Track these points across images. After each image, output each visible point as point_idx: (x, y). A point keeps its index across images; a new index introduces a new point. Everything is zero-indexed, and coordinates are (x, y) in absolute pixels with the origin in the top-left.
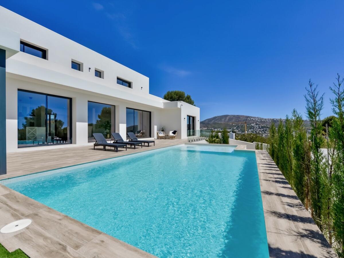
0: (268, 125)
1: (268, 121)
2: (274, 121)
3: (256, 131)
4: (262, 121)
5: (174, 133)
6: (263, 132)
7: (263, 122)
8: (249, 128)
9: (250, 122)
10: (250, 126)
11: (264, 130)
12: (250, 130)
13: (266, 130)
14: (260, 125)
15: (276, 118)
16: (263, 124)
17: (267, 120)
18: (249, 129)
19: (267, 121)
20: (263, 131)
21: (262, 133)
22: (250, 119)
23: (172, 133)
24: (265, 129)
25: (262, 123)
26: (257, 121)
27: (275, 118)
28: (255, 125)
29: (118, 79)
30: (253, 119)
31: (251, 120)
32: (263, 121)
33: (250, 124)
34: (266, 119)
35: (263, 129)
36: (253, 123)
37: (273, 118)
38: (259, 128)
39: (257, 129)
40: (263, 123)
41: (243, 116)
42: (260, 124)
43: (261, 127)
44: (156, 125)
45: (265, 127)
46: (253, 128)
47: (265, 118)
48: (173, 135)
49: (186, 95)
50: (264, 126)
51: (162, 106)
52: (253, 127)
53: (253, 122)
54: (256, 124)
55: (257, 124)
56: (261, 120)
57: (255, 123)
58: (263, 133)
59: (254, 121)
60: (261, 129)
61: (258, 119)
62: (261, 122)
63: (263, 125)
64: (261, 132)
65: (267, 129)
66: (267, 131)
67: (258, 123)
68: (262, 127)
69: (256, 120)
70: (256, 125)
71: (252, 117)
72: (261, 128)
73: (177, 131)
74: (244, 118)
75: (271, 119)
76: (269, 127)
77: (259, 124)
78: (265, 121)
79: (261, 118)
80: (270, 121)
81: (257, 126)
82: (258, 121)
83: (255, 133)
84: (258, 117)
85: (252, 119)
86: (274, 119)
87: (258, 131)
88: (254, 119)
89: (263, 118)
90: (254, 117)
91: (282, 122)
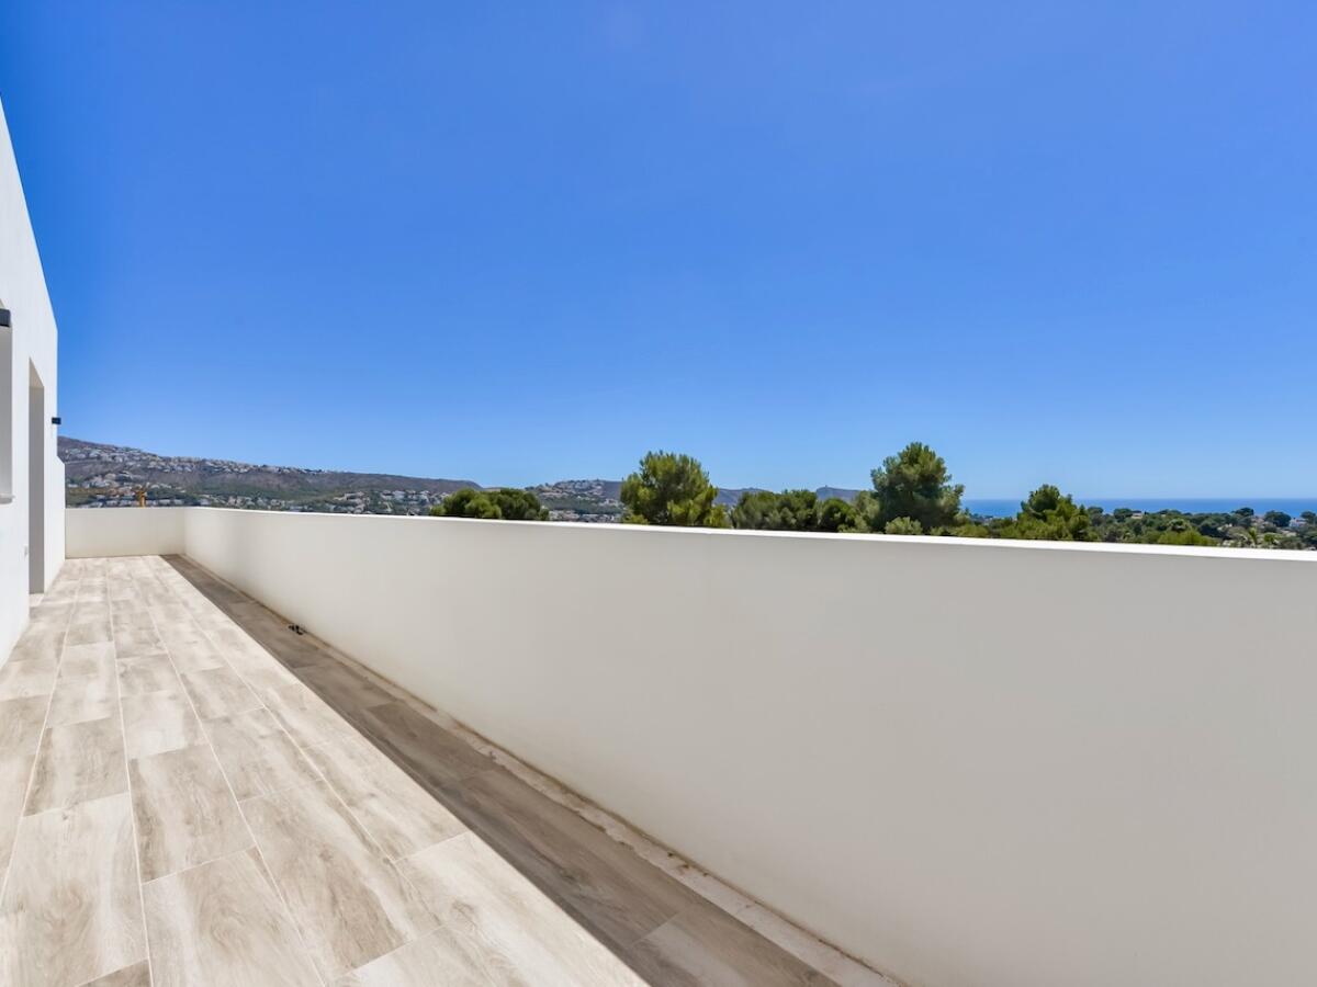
1: (180, 468)
2: (205, 470)
7: (154, 469)
9: (87, 468)
15: (215, 459)
16: (154, 482)
17: (172, 463)
19: (173, 469)
22: (84, 456)
25: (149, 476)
26: (126, 467)
28: (116, 484)
30: (99, 457)
31: (88, 457)
32: (152, 465)
34: (167, 460)
36: (103, 475)
37: (201, 458)
40: (157, 474)
46: (101, 497)
47: (162, 452)
50: (164, 491)
53: (100, 468)
54: (122, 480)
56: (147, 462)
57: (114, 475)
59: (106, 463)
61: (131, 457)
62: (146, 469)
63: (154, 486)
65: (177, 501)
67: (128, 475)
69: (120, 459)
70: (122, 485)
71: (94, 446)
75: (190, 461)
77: (136, 481)
78: (164, 468)
79: (145, 455)
80: (188, 469)
82: (131, 464)
84: (127, 449)
85: (94, 453)
86: (204, 461)
88: (106, 456)
89: (154, 456)
90: (104, 448)
91: (238, 473)
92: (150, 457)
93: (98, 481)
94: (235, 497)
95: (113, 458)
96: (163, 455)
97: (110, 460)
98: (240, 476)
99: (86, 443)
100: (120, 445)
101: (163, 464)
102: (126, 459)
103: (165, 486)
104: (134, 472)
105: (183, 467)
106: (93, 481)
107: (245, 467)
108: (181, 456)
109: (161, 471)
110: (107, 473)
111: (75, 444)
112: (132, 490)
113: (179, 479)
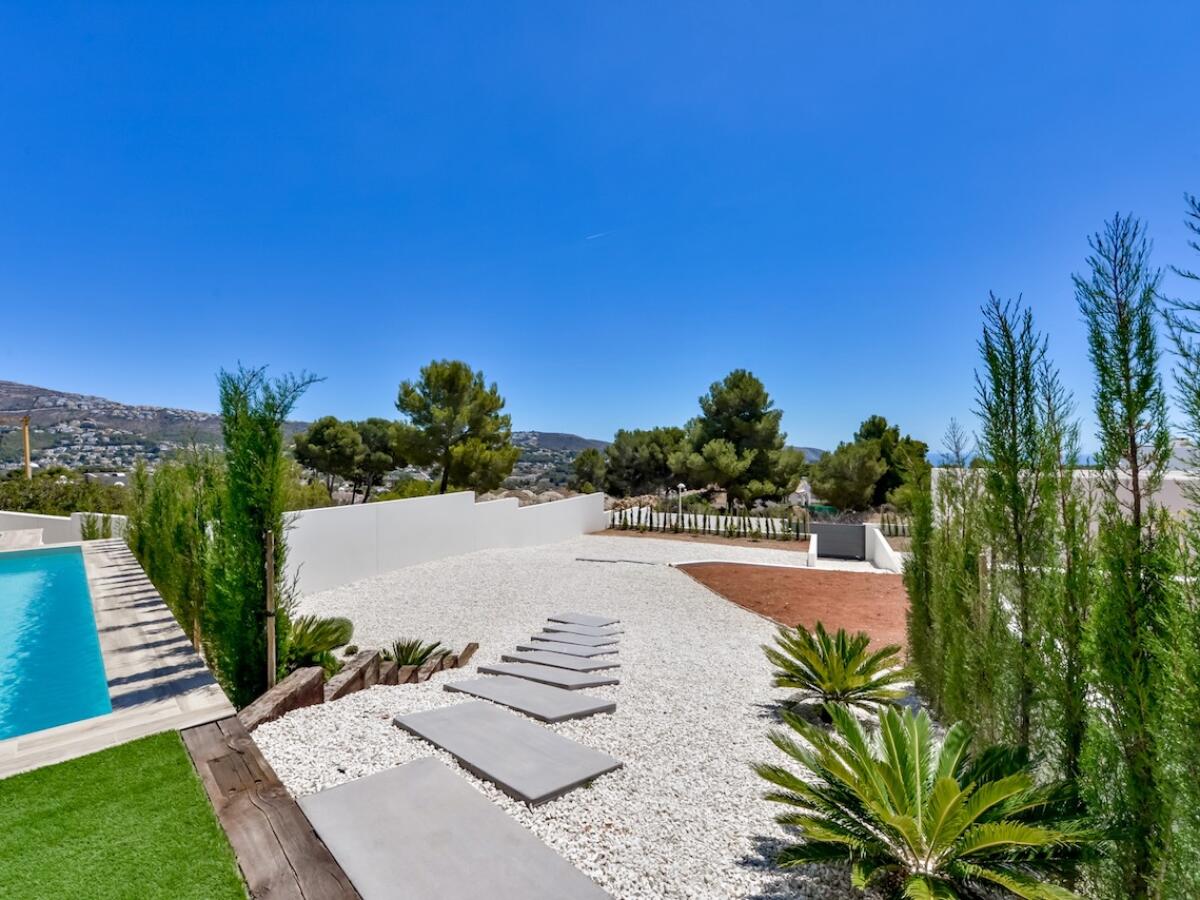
0: (140, 432)
1: (142, 417)
2: (166, 418)
3: (82, 458)
4: (111, 414)
6: (118, 459)
7: (118, 417)
8: (42, 444)
9: (53, 415)
10: (53, 432)
11: (122, 450)
12: (50, 452)
13: (131, 453)
14: (104, 433)
15: (175, 407)
16: (116, 429)
17: (135, 412)
18: (44, 449)
19: (135, 417)
20: (120, 454)
21: (114, 463)
22: (50, 404)
24: (129, 447)
25: (112, 423)
26: (90, 414)
27: (168, 407)
28: (81, 430)
31: (55, 405)
32: (116, 413)
33: (54, 425)
34: (130, 408)
35: (116, 448)
36: (68, 422)
37: (163, 407)
38: (100, 443)
39: (87, 448)
40: (119, 422)
42: (103, 428)
43: (107, 439)
46: (65, 442)
50: (126, 437)
52: (68, 436)
53: (66, 415)
54: (86, 427)
55: (91, 426)
56: (111, 410)
57: (79, 422)
58: (120, 463)
59: (72, 410)
60: (110, 448)
61: (96, 405)
62: (109, 417)
63: (116, 432)
64: (110, 458)
65: (138, 447)
66: (136, 455)
67: (92, 421)
68: (115, 441)
69: (85, 407)
70: (86, 431)
71: (61, 395)
72: (107, 444)
74: (13, 396)
75: (151, 410)
76: (144, 438)
77: (99, 428)
78: (127, 416)
79: (110, 403)
80: (150, 417)
81: (91, 435)
82: (96, 411)
83: (81, 464)
84: (93, 398)
85: (61, 401)
86: (165, 409)
87: (94, 457)
88: (72, 404)
89: (118, 404)
90: (71, 397)
91: (197, 421)
92: (115, 406)
93: (63, 427)
95: (79, 406)
96: (127, 404)
97: (77, 408)
99: (54, 392)
100: (87, 393)
101: (126, 412)
102: (91, 407)
103: (126, 432)
104: (97, 420)
105: (145, 415)
106: (58, 428)
107: (204, 416)
108: (144, 405)
109: (124, 418)
110: (71, 420)
111: (43, 392)
112: (95, 436)
113: (140, 427)
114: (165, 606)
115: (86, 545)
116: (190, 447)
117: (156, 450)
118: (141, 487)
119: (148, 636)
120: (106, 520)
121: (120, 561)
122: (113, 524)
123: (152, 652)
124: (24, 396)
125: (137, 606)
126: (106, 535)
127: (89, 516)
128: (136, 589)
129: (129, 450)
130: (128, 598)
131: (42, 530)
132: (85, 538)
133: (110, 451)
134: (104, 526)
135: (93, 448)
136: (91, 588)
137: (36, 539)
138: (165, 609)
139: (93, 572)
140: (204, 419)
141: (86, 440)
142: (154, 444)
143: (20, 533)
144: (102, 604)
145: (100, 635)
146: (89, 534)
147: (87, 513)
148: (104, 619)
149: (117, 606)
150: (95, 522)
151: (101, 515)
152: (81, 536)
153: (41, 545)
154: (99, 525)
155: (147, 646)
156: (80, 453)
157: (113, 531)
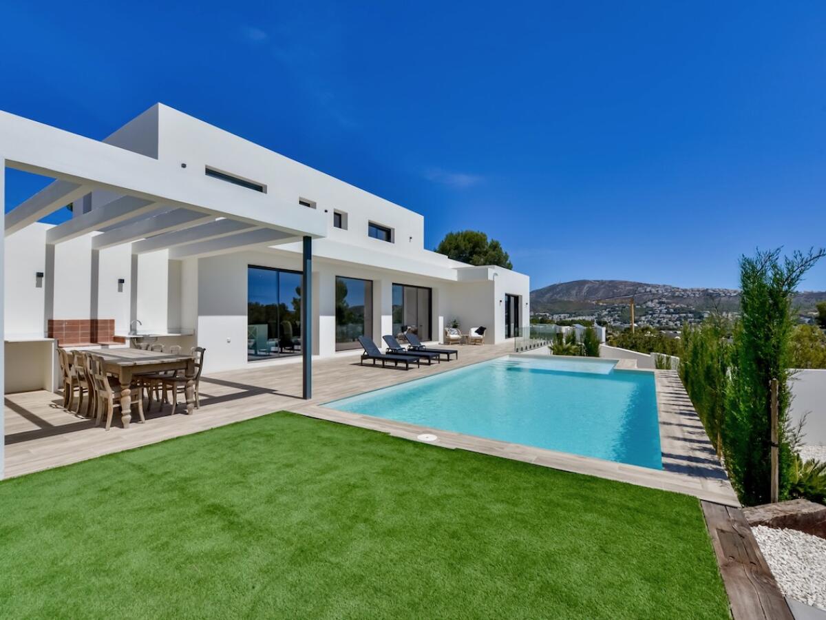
0: (691, 305)
2: (708, 295)
3: (659, 322)
4: (675, 295)
5: (481, 331)
6: (678, 322)
7: (678, 296)
8: (639, 314)
9: (645, 297)
10: (645, 307)
11: (680, 317)
12: (643, 318)
13: (686, 318)
14: (670, 306)
15: (714, 288)
16: (677, 304)
17: (688, 292)
18: (641, 316)
19: (688, 296)
20: (679, 319)
21: (676, 325)
22: (643, 291)
23: (476, 332)
24: (684, 315)
25: (675, 300)
26: (663, 296)
27: (710, 288)
28: (658, 305)
29: (371, 225)
30: (650, 291)
31: (645, 292)
32: (677, 294)
33: (645, 303)
34: (685, 291)
35: (677, 316)
36: (652, 301)
38: (668, 313)
39: (661, 315)
40: (679, 299)
41: (626, 282)
42: (670, 304)
43: (672, 310)
44: (441, 315)
45: (683, 310)
46: (650, 312)
47: (683, 287)
48: (477, 335)
49: (489, 241)
50: (682, 308)
51: (454, 277)
52: (652, 309)
53: (651, 297)
54: (661, 303)
55: (663, 303)
56: (674, 292)
57: (657, 301)
58: (679, 325)
59: (654, 294)
60: (673, 315)
61: (666, 290)
62: (673, 297)
63: (678, 306)
64: (674, 322)
65: (690, 315)
66: (689, 320)
67: (664, 300)
68: (677, 311)
69: (660, 292)
70: (661, 306)
71: (649, 286)
72: (673, 313)
73: (485, 329)
74: (627, 288)
75: (698, 291)
76: (693, 309)
78: (683, 295)
79: (673, 288)
80: (697, 295)
81: (663, 307)
82: (666, 294)
83: (658, 325)
84: (664, 286)
85: (648, 290)
86: (707, 289)
87: (665, 321)
88: (654, 291)
89: (678, 288)
90: (653, 286)
91: (730, 297)
92: (676, 290)
93: (649, 304)
94: (727, 312)
95: (657, 291)
96: (684, 287)
98: (731, 299)
99: (646, 284)
100: (661, 284)
101: (683, 293)
102: (664, 291)
103: (683, 306)
104: (667, 299)
105: (694, 294)
106: (647, 304)
107: (735, 292)
108: (693, 287)
109: (682, 297)
110: (654, 299)
111: (640, 285)
112: (666, 309)
113: (692, 302)
114: (698, 418)
115: (657, 371)
116: (724, 314)
117: (701, 317)
118: (686, 340)
119: (686, 434)
120: (668, 359)
121: (674, 385)
122: (672, 362)
123: (688, 444)
124: (631, 288)
125: (681, 414)
126: (668, 368)
127: (659, 356)
128: (681, 403)
129: (685, 317)
130: (676, 407)
131: (636, 360)
132: (657, 368)
133: (674, 318)
134: (667, 362)
135: (664, 315)
136: (657, 397)
137: (633, 365)
138: (698, 420)
139: (659, 388)
140: (735, 294)
141: (661, 311)
142: (699, 313)
143: (627, 360)
144: (661, 408)
145: (660, 425)
146: (659, 365)
147: (658, 354)
148: (663, 417)
149: (670, 410)
150: (662, 359)
151: (665, 355)
152: (655, 366)
153: (635, 368)
154: (664, 361)
155: (685, 440)
156: (658, 319)
157: (672, 366)
